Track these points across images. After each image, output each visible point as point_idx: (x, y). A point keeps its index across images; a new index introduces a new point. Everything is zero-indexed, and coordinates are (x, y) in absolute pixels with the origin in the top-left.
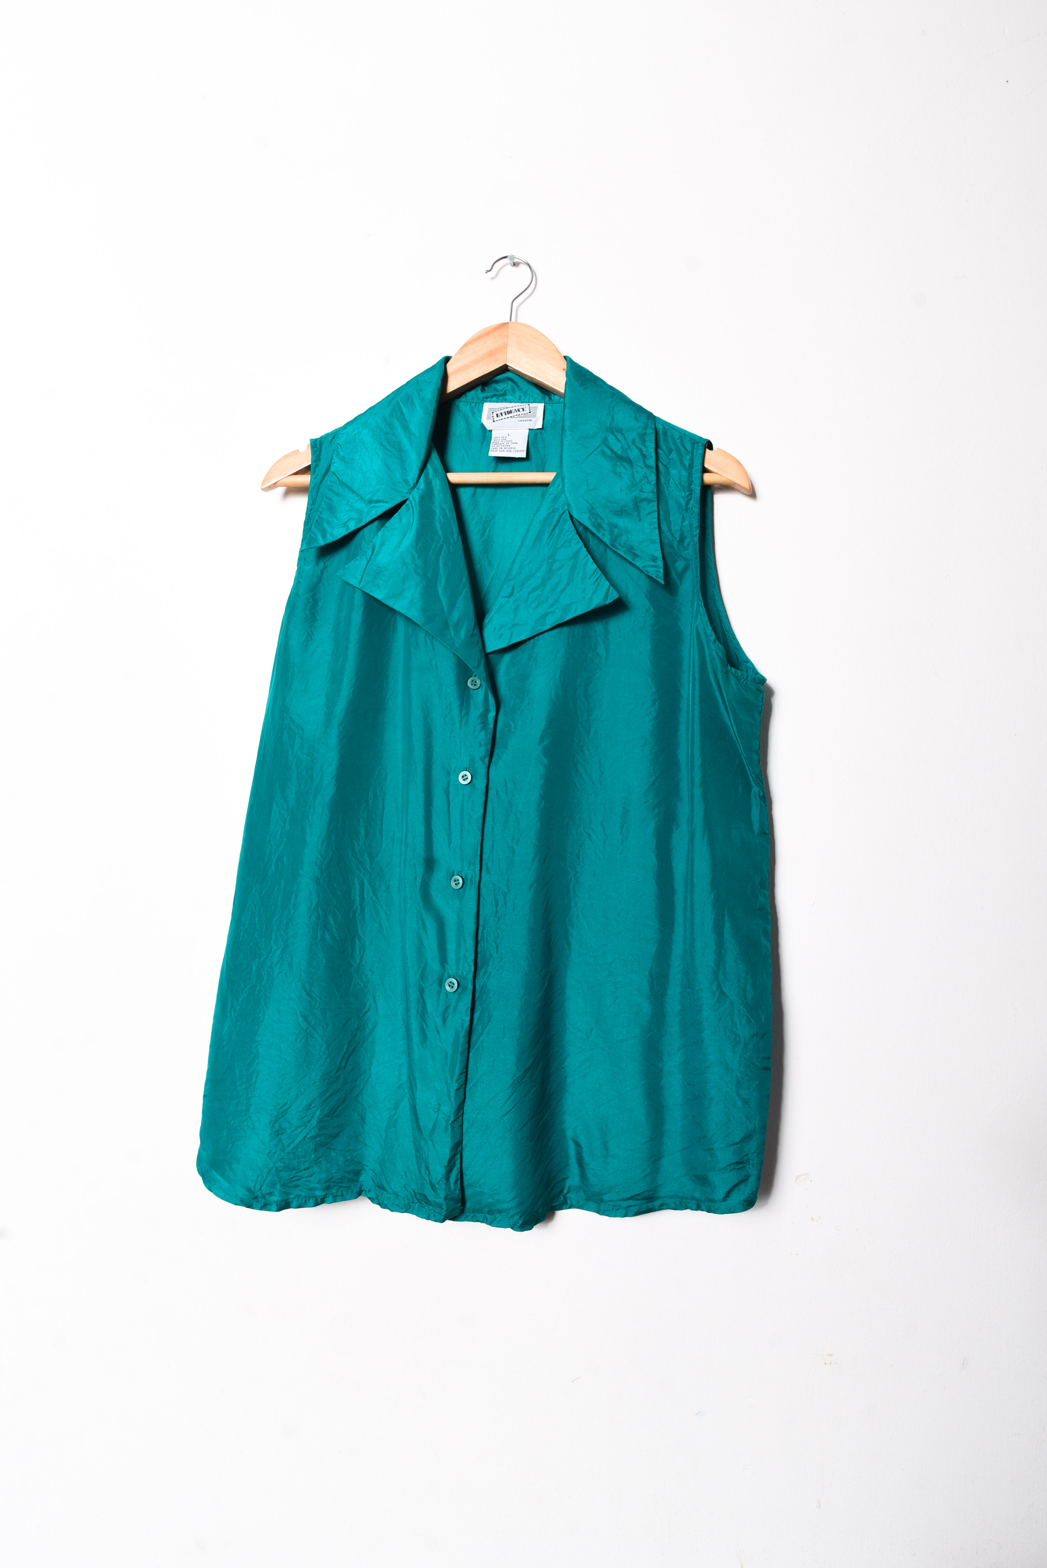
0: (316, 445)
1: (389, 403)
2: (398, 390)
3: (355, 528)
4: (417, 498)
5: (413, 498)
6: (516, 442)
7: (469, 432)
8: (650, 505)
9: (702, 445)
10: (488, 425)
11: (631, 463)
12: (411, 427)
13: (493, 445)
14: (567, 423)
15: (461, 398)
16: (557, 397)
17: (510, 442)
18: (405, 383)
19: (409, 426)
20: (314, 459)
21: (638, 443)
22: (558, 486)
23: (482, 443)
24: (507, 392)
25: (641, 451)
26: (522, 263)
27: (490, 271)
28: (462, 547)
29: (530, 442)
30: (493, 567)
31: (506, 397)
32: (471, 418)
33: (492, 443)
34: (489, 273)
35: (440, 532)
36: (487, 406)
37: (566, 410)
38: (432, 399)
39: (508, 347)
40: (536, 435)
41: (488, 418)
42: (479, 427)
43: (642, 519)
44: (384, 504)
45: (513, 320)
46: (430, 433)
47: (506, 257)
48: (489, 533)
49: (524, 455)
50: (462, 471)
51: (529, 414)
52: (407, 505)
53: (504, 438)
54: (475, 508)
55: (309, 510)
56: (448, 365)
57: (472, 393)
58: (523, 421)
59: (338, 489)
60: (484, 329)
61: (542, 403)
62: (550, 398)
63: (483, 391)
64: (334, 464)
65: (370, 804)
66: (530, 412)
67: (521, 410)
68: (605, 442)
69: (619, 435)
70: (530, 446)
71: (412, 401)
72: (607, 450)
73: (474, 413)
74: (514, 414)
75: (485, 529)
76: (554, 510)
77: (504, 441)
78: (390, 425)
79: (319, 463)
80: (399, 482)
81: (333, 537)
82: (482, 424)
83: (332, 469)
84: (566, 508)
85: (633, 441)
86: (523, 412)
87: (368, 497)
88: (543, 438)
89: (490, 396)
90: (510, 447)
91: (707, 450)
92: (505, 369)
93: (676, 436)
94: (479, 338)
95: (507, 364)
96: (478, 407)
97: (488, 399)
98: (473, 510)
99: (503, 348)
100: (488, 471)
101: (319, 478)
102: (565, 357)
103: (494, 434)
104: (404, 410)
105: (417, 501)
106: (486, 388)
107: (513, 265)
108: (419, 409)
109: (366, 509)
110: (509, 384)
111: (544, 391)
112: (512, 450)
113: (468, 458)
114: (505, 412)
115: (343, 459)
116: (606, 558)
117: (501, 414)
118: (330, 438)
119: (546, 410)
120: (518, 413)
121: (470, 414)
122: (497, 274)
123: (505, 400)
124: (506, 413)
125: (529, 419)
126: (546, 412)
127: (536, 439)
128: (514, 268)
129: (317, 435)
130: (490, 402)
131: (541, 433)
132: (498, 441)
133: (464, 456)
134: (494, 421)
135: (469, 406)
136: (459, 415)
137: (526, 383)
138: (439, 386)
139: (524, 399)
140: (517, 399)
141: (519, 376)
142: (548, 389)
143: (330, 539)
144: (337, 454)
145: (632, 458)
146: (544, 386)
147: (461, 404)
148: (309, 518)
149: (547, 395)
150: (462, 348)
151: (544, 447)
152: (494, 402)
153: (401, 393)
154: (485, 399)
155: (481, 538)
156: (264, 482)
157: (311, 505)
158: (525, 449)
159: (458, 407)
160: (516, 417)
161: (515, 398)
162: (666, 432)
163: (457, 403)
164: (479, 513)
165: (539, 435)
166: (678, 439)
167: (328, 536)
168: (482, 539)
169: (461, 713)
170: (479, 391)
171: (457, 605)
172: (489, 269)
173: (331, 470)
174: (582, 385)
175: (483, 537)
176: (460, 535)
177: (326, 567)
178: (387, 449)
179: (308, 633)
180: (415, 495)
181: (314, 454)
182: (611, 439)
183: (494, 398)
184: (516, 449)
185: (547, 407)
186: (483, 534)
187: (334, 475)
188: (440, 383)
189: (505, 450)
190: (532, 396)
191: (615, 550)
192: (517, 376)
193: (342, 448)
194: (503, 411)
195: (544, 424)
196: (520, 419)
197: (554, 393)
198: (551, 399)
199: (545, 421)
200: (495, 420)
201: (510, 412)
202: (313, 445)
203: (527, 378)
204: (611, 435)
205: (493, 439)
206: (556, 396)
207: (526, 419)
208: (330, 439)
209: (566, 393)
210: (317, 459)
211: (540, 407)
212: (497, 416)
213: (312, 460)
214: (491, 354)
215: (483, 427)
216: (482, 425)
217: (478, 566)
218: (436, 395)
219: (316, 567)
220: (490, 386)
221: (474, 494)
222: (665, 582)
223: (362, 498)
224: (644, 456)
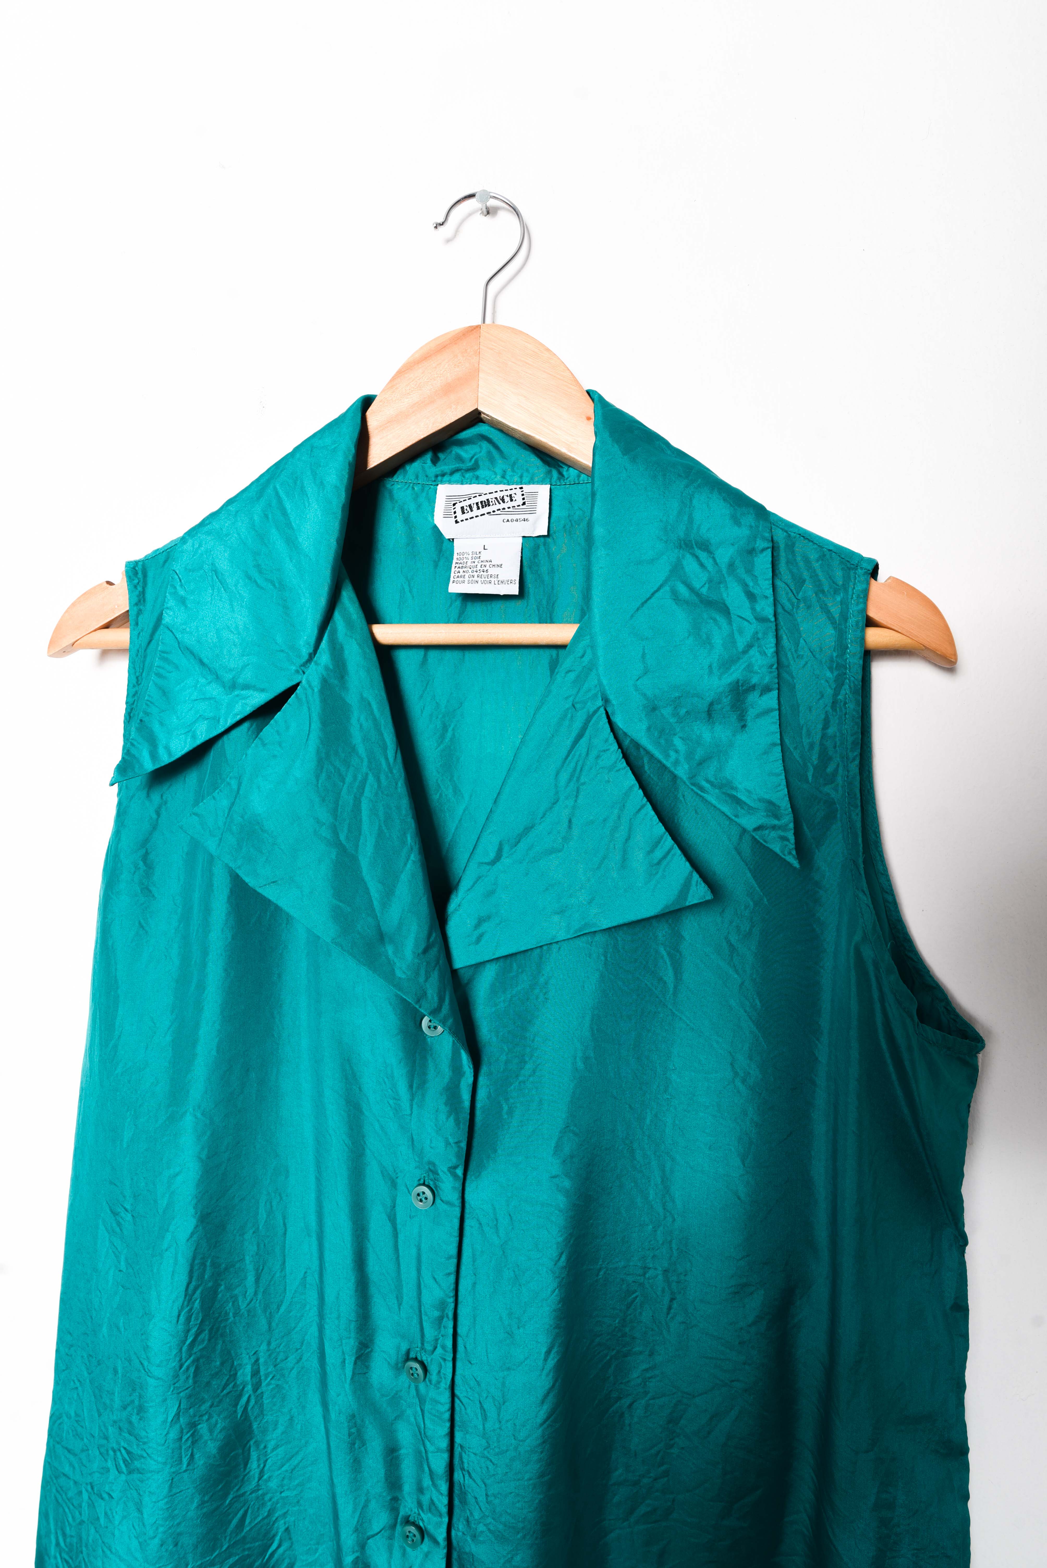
0: (136, 573)
1: (260, 494)
2: (277, 465)
3: (207, 739)
4: (316, 684)
5: (308, 682)
6: (499, 563)
7: (411, 540)
8: (765, 698)
9: (866, 573)
10: (447, 528)
11: (725, 611)
12: (300, 540)
13: (457, 570)
14: (599, 531)
15: (395, 477)
16: (573, 472)
17: (487, 564)
18: (290, 450)
19: (297, 538)
20: (136, 600)
21: (741, 571)
22: (583, 656)
23: (436, 565)
24: (481, 463)
25: (745, 585)
26: (503, 208)
27: (442, 224)
28: (403, 775)
29: (524, 561)
30: (463, 797)
31: (478, 473)
32: (414, 516)
33: (454, 565)
34: (441, 228)
35: (361, 750)
36: (444, 491)
37: (598, 504)
38: (338, 485)
39: (481, 375)
40: (537, 547)
41: (446, 516)
42: (430, 532)
43: (749, 724)
44: (256, 694)
45: (488, 320)
46: (336, 552)
47: (472, 196)
48: (454, 735)
49: (514, 590)
50: (401, 620)
51: (521, 507)
52: (296, 694)
53: (477, 555)
54: (426, 688)
55: (131, 695)
56: (369, 413)
57: (416, 465)
58: (512, 521)
59: (177, 657)
60: (435, 339)
61: (546, 484)
62: (561, 474)
63: (435, 461)
64: (168, 611)
65: (260, 1227)
66: (524, 504)
67: (507, 499)
68: (677, 569)
69: (703, 555)
70: (525, 569)
71: (302, 488)
72: (682, 590)
73: (419, 506)
74: (495, 508)
75: (445, 728)
76: (578, 706)
77: (476, 561)
78: (262, 537)
79: (144, 606)
80: (282, 651)
81: (170, 754)
82: (435, 527)
83: (167, 619)
84: (600, 702)
85: (731, 566)
86: (511, 504)
87: (228, 677)
88: (549, 555)
89: (448, 471)
90: (489, 573)
91: (873, 580)
92: (475, 418)
93: (813, 556)
94: (426, 358)
95: (479, 409)
96: (427, 494)
97: (446, 478)
98: (424, 691)
99: (471, 377)
100: (448, 622)
101: (146, 636)
102: (588, 392)
103: (458, 547)
104: (288, 506)
105: (316, 690)
106: (441, 456)
107: (485, 213)
108: (315, 505)
109: (225, 699)
110: (484, 448)
111: (549, 459)
112: (493, 579)
113: (411, 591)
114: (477, 504)
115: (183, 601)
116: (676, 798)
117: (470, 506)
118: (162, 559)
119: (553, 498)
120: (502, 505)
121: (412, 507)
122: (457, 231)
123: (477, 478)
124: (480, 505)
125: (522, 517)
126: (554, 502)
127: (535, 556)
128: (488, 219)
129: (139, 554)
130: (450, 482)
131: (545, 544)
132: (465, 560)
133: (404, 589)
134: (457, 522)
135: (410, 491)
136: (394, 508)
137: (515, 445)
138: (351, 458)
139: (511, 476)
140: (499, 477)
141: (501, 431)
142: (557, 457)
143: (165, 759)
144: (173, 591)
145: (728, 602)
146: (549, 450)
147: (397, 487)
148: (132, 709)
149: (555, 468)
150: (393, 379)
151: (552, 571)
152: (457, 482)
153: (282, 471)
154: (439, 478)
155: (439, 745)
156: (52, 643)
157: (134, 686)
158: (517, 578)
159: (391, 492)
160: (497, 512)
161: (496, 474)
162: (793, 545)
163: (388, 486)
164: (434, 697)
165: (542, 548)
166: (817, 561)
167: (161, 751)
168: (442, 746)
169: (411, 1087)
170: (429, 462)
171: (397, 893)
172: (441, 220)
173: (163, 622)
174: (626, 451)
175: (442, 742)
176: (399, 751)
177: (166, 803)
178: (258, 586)
179: (140, 923)
180: (312, 678)
181: (133, 592)
182: (690, 565)
183: (457, 476)
184: (500, 578)
185: (555, 493)
186: (442, 737)
187: (168, 632)
188: (353, 450)
189: (479, 579)
190: (527, 471)
191: (699, 792)
192: (497, 432)
193: (180, 580)
194: (473, 501)
195: (551, 525)
196: (506, 517)
197: (569, 463)
198: (563, 476)
199: (552, 521)
200: (459, 519)
201: (486, 504)
202: (131, 574)
203: (517, 436)
204: (688, 556)
205: (455, 556)
206: (571, 469)
207: (518, 517)
208: (161, 561)
209: (597, 467)
210: (140, 601)
211: (543, 491)
212: (463, 513)
213: (130, 603)
214: (448, 389)
215: (437, 532)
216: (436, 529)
217: (434, 797)
218: (347, 476)
219: (147, 803)
220: (449, 451)
221: (425, 660)
222: (800, 863)
223: (218, 678)
224: (751, 597)
